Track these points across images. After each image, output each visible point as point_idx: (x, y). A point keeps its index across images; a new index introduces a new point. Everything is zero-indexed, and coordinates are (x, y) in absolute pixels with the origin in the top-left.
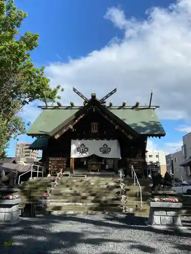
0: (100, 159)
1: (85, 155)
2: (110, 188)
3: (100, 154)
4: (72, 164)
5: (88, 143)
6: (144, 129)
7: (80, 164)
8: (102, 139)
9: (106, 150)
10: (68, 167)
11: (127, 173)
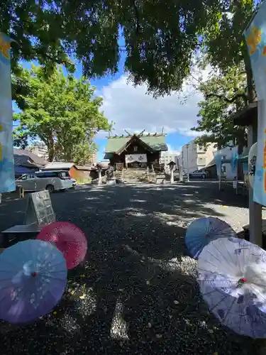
0: (138, 163)
1: (133, 161)
2: (143, 175)
3: (138, 161)
4: (127, 165)
5: (132, 156)
6: (158, 148)
7: (130, 166)
8: (139, 153)
9: (141, 158)
10: (125, 167)
11: (150, 168)
